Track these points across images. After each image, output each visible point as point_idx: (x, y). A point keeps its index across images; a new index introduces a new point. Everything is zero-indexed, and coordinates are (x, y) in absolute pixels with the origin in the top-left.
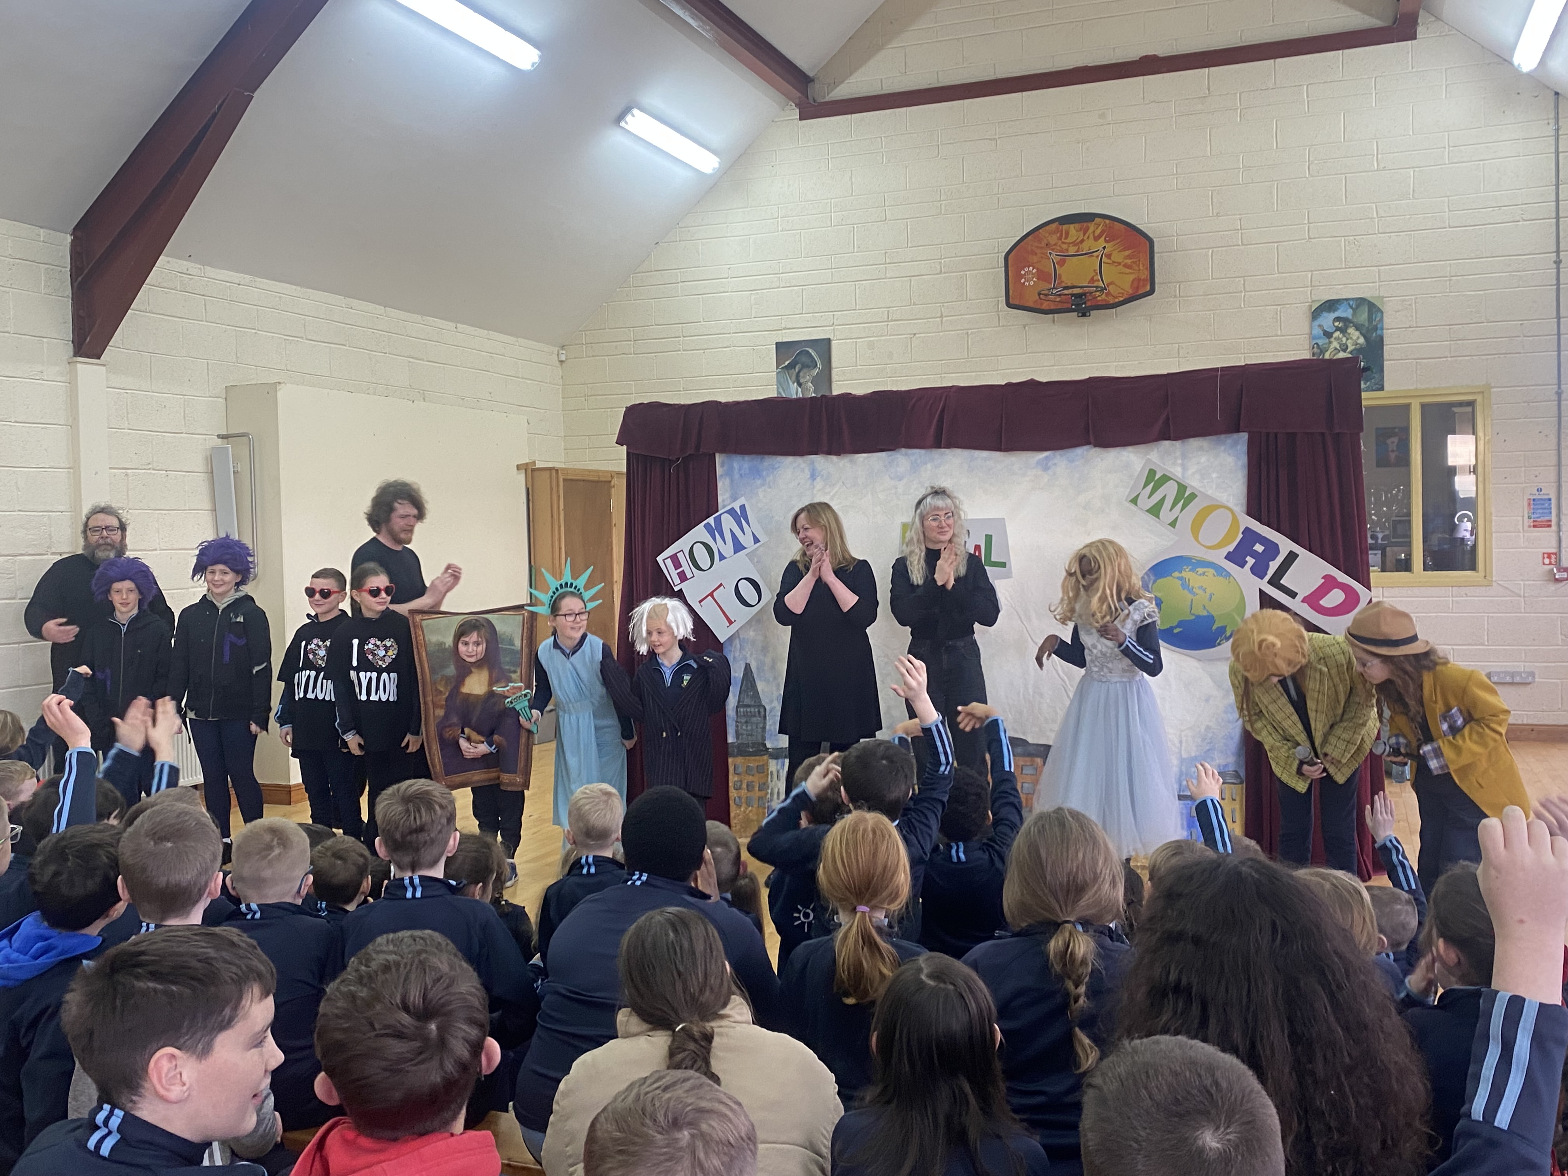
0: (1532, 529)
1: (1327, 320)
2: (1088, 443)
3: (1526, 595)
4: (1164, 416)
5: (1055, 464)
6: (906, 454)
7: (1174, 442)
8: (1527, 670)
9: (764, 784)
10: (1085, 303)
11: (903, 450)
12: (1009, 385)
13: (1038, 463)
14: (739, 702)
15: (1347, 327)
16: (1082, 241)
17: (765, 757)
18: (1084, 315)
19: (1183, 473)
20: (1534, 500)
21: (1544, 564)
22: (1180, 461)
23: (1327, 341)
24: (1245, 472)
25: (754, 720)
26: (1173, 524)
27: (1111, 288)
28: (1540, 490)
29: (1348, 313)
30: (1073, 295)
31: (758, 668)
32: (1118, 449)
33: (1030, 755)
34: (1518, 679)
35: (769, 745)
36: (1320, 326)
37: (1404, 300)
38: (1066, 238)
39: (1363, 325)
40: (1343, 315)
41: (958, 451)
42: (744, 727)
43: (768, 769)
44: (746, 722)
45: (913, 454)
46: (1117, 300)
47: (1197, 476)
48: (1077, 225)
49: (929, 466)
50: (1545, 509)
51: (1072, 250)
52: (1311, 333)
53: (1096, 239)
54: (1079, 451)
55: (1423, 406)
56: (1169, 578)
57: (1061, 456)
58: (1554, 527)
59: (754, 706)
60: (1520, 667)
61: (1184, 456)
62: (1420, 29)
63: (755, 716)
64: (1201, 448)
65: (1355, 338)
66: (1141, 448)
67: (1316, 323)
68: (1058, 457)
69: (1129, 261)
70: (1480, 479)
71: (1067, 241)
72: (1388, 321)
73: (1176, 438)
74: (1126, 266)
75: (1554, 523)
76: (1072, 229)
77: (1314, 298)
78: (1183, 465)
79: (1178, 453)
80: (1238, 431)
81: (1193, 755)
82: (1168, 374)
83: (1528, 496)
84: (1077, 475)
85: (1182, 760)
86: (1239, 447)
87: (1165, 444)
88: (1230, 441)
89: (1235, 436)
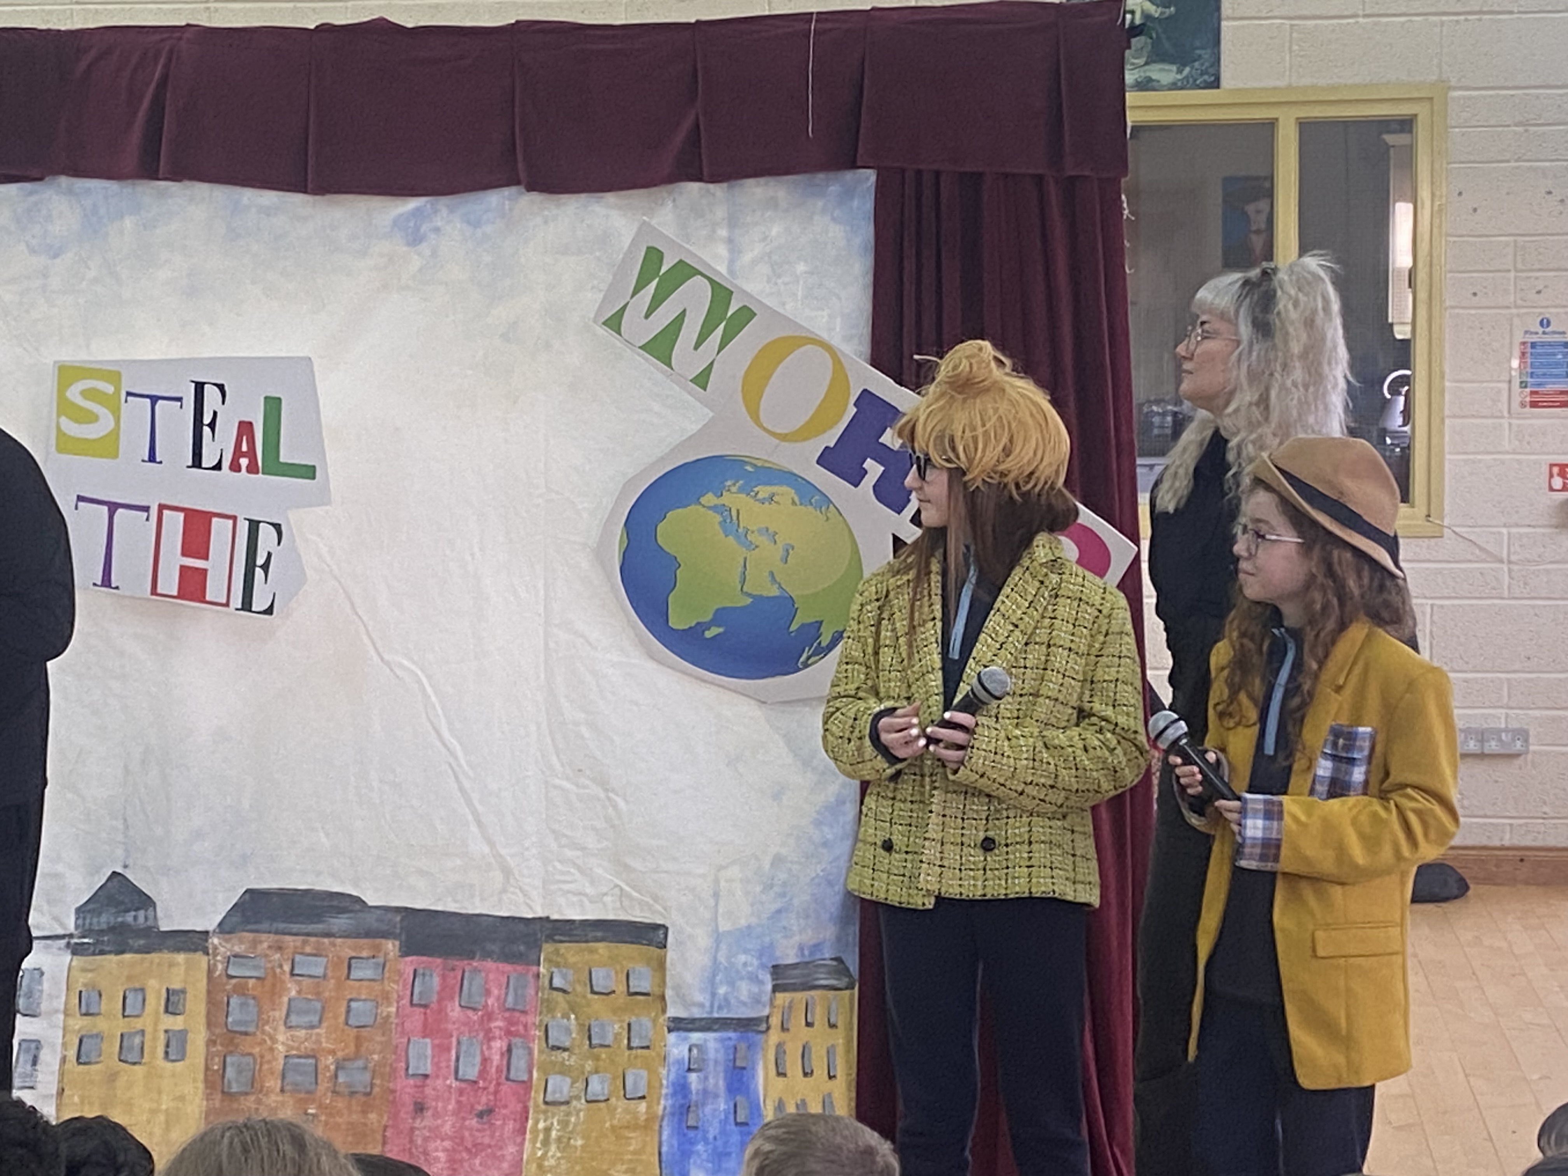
0: (1528, 409)
2: (512, 181)
3: (1513, 558)
4: (687, 125)
5: (437, 230)
6: (70, 192)
7: (711, 186)
8: (1514, 725)
11: (64, 181)
12: (325, 29)
13: (395, 222)
19: (732, 262)
20: (1533, 345)
21: (1551, 489)
22: (723, 232)
24: (869, 261)
26: (702, 380)
28: (1545, 323)
32: (583, 198)
33: (369, 934)
34: (1493, 746)
41: (202, 189)
45: (88, 191)
47: (764, 269)
49: (128, 223)
50: (1555, 365)
54: (494, 199)
55: (1303, 127)
56: (693, 508)
57: (451, 211)
60: (1499, 718)
61: (733, 222)
64: (772, 203)
66: (637, 196)
68: (444, 212)
70: (1422, 295)
73: (714, 179)
78: (730, 241)
79: (720, 213)
80: (853, 165)
81: (743, 922)
82: (698, 22)
83: (1519, 337)
84: (487, 259)
85: (718, 938)
86: (855, 203)
87: (694, 187)
88: (834, 189)
89: (849, 176)
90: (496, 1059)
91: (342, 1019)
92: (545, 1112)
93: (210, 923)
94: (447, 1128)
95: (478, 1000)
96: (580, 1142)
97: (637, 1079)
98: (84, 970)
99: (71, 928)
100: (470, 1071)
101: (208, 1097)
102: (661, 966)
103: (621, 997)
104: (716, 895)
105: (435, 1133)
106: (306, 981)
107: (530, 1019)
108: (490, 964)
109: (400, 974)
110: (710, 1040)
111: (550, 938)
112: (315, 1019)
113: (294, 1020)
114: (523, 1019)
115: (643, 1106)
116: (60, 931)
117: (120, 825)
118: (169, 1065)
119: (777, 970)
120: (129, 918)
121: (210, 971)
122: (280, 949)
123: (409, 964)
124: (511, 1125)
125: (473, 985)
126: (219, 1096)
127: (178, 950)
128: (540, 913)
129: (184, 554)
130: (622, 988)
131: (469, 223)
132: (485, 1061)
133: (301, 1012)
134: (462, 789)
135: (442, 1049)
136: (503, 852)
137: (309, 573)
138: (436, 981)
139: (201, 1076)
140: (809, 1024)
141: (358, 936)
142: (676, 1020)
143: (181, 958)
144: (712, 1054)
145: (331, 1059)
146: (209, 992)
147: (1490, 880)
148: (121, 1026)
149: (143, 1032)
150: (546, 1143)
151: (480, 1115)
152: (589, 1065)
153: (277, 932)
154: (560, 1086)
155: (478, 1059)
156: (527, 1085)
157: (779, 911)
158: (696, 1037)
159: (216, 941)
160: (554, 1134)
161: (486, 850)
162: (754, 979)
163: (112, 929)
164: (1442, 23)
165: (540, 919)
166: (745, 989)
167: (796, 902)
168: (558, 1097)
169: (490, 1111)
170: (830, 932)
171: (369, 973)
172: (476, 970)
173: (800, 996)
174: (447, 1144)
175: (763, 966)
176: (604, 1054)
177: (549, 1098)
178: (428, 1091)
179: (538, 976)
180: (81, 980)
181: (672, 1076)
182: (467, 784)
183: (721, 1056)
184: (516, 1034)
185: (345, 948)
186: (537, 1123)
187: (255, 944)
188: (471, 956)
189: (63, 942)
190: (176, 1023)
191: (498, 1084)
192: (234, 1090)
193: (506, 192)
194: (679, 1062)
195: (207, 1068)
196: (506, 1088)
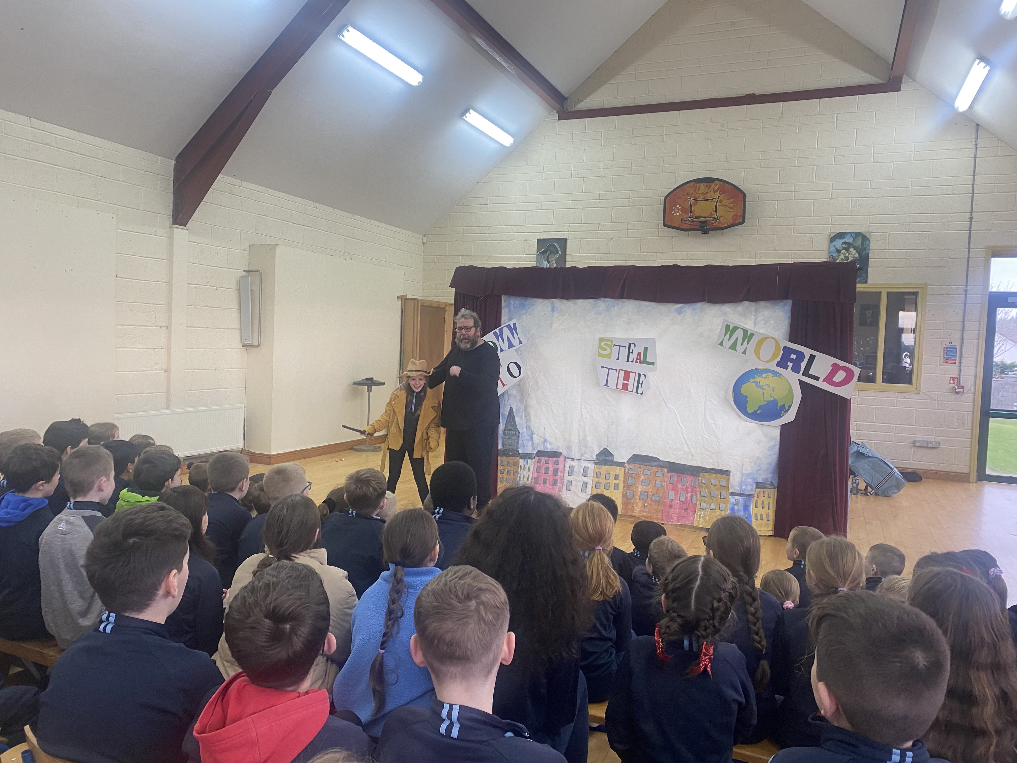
0: (945, 364)
1: (839, 243)
2: (704, 301)
3: (939, 400)
4: (747, 288)
5: (685, 311)
6: (604, 301)
7: (751, 303)
8: (936, 440)
9: (516, 472)
10: (706, 226)
11: (603, 299)
12: (662, 266)
13: (676, 310)
14: (505, 427)
15: (849, 248)
16: (707, 193)
17: (518, 458)
18: (705, 233)
20: (947, 348)
21: (950, 383)
22: (754, 313)
23: (838, 254)
24: (789, 321)
25: (513, 437)
26: (744, 353)
27: (721, 219)
28: (951, 343)
29: (850, 240)
30: (700, 221)
31: (516, 410)
32: (720, 305)
33: (661, 467)
34: (930, 445)
35: (520, 452)
36: (834, 246)
37: (883, 235)
38: (698, 190)
39: (858, 247)
40: (847, 241)
41: (633, 301)
42: (507, 441)
43: (519, 464)
44: (509, 439)
45: (608, 301)
46: (724, 226)
48: (705, 184)
49: (616, 308)
50: (953, 353)
51: (701, 198)
52: (829, 250)
53: (715, 192)
54: (699, 305)
55: (889, 293)
57: (689, 307)
58: (957, 364)
59: (513, 430)
60: (932, 438)
61: (756, 311)
62: (902, 86)
63: (513, 435)
64: (766, 307)
65: (853, 254)
67: (833, 244)
68: (687, 307)
69: (732, 205)
70: (918, 335)
71: (698, 192)
72: (872, 246)
73: (753, 301)
74: (730, 208)
75: (957, 362)
76: (702, 186)
77: (832, 231)
78: (755, 315)
79: (753, 309)
80: (787, 298)
81: (749, 472)
82: (751, 265)
83: (944, 346)
84: (696, 318)
85: (743, 475)
86: (786, 307)
87: (746, 303)
88: (782, 304)
89: (785, 301)
90: (689, 497)
91: (654, 485)
92: (700, 511)
93: (625, 461)
94: (677, 512)
95: (685, 484)
96: (708, 518)
97: (722, 506)
98: (598, 468)
99: (595, 459)
100: (683, 499)
101: (623, 499)
102: (728, 480)
103: (718, 487)
104: (743, 465)
105: (674, 513)
106: (646, 476)
107: (698, 489)
108: (688, 476)
109: (668, 476)
110: (740, 498)
111: (702, 472)
112: (648, 484)
113: (643, 484)
114: (695, 489)
115: (723, 512)
116: (592, 459)
117: (606, 438)
118: (615, 491)
119: (757, 484)
120: (608, 458)
121: (625, 471)
122: (640, 468)
123: (669, 474)
124: (692, 513)
125: (684, 480)
126: (625, 499)
127: (618, 466)
128: (700, 465)
129: (624, 380)
130: (718, 484)
131: (693, 310)
132: (686, 498)
133: (645, 483)
134: (683, 436)
135: (676, 494)
136: (692, 451)
137: (651, 386)
138: (675, 479)
139: (621, 494)
140: (763, 496)
141: (658, 467)
142: (731, 493)
143: (618, 468)
144: (740, 502)
145: (651, 494)
146: (624, 476)
147: (927, 478)
148: (605, 481)
149: (609, 483)
150: (700, 517)
151: (685, 510)
152: (711, 501)
153: (640, 464)
154: (704, 505)
155: (685, 497)
156: (696, 504)
157: (758, 470)
158: (736, 497)
159: (626, 465)
160: (702, 516)
161: (688, 450)
162: (751, 485)
163: (603, 460)
164: (927, 269)
165: (700, 467)
166: (749, 487)
167: (763, 468)
168: (703, 508)
169: (687, 509)
170: (770, 476)
171: (661, 475)
172: (685, 477)
173: (762, 490)
174: (677, 515)
175: (754, 482)
176: (714, 499)
177: (701, 507)
178: (673, 503)
179: (699, 480)
180: (597, 470)
181: (731, 506)
182: (684, 435)
183: (743, 502)
184: (694, 492)
185: (655, 469)
186: (698, 513)
187: (635, 466)
188: (684, 474)
189: (593, 462)
190: (617, 482)
191: (689, 503)
192: (629, 497)
193: (702, 303)
194: (733, 503)
195: (623, 492)
196: (691, 504)
